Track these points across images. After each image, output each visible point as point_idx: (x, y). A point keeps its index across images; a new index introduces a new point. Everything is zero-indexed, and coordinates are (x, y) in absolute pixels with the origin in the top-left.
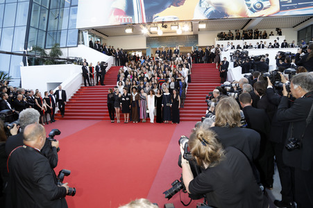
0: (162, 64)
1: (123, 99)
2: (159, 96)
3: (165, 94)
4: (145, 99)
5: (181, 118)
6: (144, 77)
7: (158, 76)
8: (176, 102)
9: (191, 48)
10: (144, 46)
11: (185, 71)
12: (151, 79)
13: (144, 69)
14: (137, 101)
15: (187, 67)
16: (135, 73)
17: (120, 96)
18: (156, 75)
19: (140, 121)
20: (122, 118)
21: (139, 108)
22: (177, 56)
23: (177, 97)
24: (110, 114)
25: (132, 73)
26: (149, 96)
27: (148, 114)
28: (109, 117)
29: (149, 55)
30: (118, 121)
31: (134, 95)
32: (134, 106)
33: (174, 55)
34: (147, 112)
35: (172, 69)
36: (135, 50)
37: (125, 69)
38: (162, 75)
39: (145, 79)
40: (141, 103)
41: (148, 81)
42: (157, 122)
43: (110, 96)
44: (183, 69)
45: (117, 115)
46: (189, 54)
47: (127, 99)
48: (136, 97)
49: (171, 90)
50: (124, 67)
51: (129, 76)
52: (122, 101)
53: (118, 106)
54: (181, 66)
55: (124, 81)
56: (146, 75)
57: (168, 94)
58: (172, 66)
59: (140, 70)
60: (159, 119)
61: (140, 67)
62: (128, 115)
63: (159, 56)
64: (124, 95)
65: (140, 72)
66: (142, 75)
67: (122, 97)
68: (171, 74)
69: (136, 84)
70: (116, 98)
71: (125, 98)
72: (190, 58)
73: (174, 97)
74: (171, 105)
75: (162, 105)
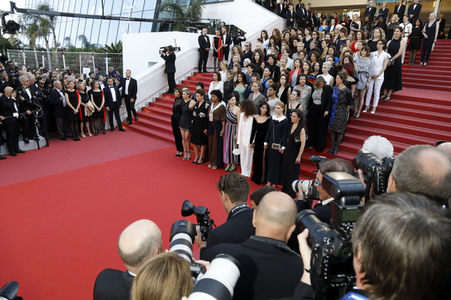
1: (195, 114)
2: (260, 119)
3: (274, 117)
14: (217, 122)
26: (242, 114)
30: (186, 155)
31: (213, 109)
43: (177, 104)
45: (185, 144)
47: (202, 115)
53: (187, 126)
57: (282, 118)
64: (197, 105)
68: (326, 66)
71: (198, 113)
72: (435, 24)
73: (292, 131)
74: (283, 148)
75: (265, 144)
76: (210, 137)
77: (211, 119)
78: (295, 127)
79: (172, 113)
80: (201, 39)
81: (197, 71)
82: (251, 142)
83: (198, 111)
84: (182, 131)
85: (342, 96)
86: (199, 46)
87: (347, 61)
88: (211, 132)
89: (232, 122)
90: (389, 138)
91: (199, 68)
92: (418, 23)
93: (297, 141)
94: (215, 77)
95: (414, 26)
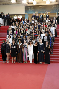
0: (37, 24)
1: (12, 47)
2: (35, 45)
3: (40, 44)
4: (27, 48)
5: (50, 61)
6: (26, 32)
7: (35, 32)
8: (47, 49)
9: (56, 14)
10: (23, 12)
11: (53, 29)
12: (30, 34)
13: (25, 27)
14: (21, 48)
15: (55, 26)
16: (19, 30)
17: (10, 45)
18: (33, 31)
19: (23, 62)
20: (10, 61)
21: (23, 54)
22: (47, 19)
23: (48, 46)
24: (3, 57)
25: (17, 30)
27: (29, 58)
28: (2, 60)
29: (27, 18)
30: (8, 62)
31: (20, 44)
32: (19, 52)
33: (45, 19)
34: (28, 56)
35: (44, 27)
36: (17, 15)
37: (12, 27)
38: (37, 32)
39: (26, 34)
40: (24, 50)
41: (28, 35)
42: (34, 63)
43: (4, 45)
44: (52, 27)
45: (8, 58)
46: (55, 18)
47: (15, 47)
49: (44, 42)
50: (12, 26)
51: (15, 32)
52: (11, 49)
53: (9, 52)
54: (51, 25)
55: (12, 35)
56: (27, 31)
57: (42, 44)
58: (44, 26)
59: (23, 28)
60: (36, 61)
61: (22, 26)
62: (15, 58)
63: (35, 19)
64: (13, 44)
65: (23, 29)
66: (24, 31)
67: (11, 46)
68: (43, 31)
69: (20, 37)
70: (7, 46)
72: (56, 20)
74: (44, 51)
76: (19, 53)
82: (33, 52)
93: (49, 48)
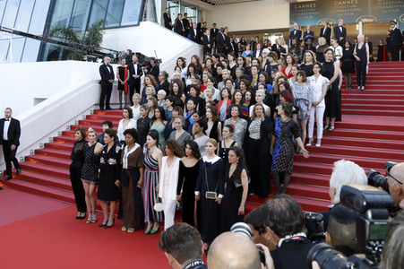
4: (155, 168)
16: (175, 88)
21: (138, 192)
23: (238, 173)
26: (165, 158)
30: (91, 218)
31: (128, 151)
32: (127, 185)
34: (157, 207)
40: (143, 177)
47: (112, 161)
48: (130, 158)
57: (215, 159)
64: (106, 149)
66: (192, 91)
67: (101, 155)
70: (87, 155)
71: (106, 159)
72: (364, 47)
73: (231, 174)
74: (220, 196)
75: (197, 193)
76: (124, 189)
77: (125, 166)
78: (233, 168)
79: (69, 162)
80: (103, 70)
81: (98, 108)
82: (178, 193)
83: (107, 157)
84: (85, 184)
85: (286, 128)
86: (100, 78)
87: (282, 88)
88: (125, 183)
89: (152, 169)
90: (361, 164)
91: (101, 104)
92: (347, 45)
93: (238, 185)
94: (125, 113)
95: (344, 48)
